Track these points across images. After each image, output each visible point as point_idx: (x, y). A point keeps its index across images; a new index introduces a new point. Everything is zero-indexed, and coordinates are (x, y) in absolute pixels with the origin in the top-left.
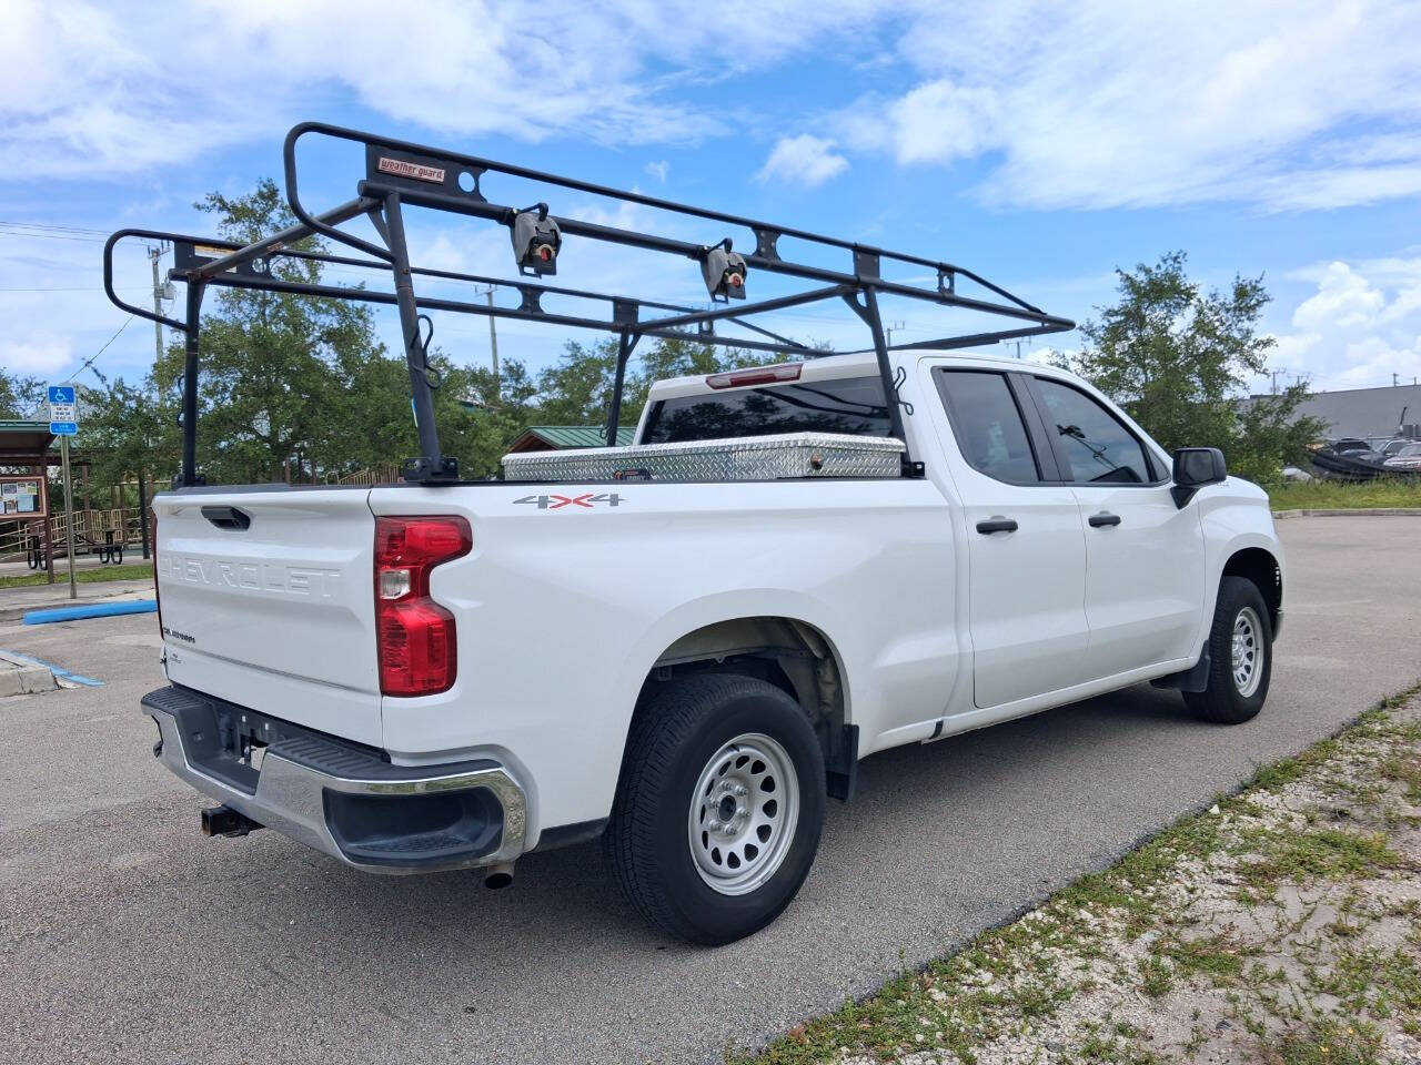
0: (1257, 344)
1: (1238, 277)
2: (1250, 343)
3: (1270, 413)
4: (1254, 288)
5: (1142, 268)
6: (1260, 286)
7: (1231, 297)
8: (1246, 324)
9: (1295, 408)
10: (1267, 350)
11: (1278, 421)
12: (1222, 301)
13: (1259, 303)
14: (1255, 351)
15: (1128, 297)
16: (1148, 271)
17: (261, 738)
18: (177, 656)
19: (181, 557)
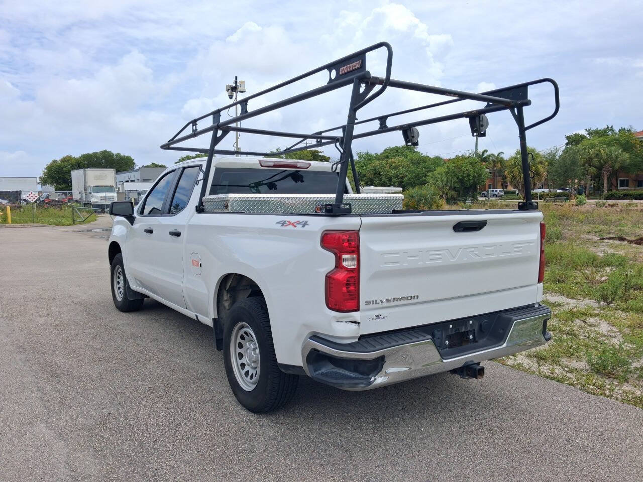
17: (463, 330)
18: (381, 315)
19: (420, 251)
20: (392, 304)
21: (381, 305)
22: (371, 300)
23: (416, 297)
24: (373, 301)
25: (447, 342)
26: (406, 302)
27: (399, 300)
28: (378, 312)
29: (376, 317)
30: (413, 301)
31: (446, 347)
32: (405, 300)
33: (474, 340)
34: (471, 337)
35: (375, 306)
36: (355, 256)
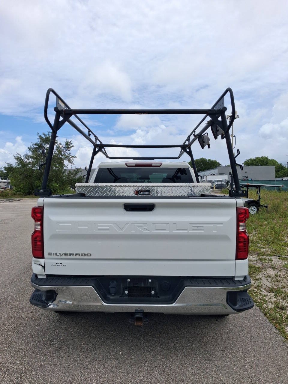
0: (72, 157)
1: (67, 140)
2: (70, 157)
3: (73, 174)
4: (70, 143)
5: (44, 134)
6: (71, 143)
7: (64, 145)
8: (68, 152)
9: (78, 173)
10: (74, 159)
11: (74, 176)
12: (62, 145)
13: (71, 147)
14: (71, 159)
15: (40, 141)
16: (45, 135)
17: (143, 285)
18: (61, 264)
19: (89, 223)
20: (69, 257)
21: (60, 257)
22: (52, 252)
23: (89, 255)
24: (54, 254)
25: (126, 292)
26: (81, 257)
27: (74, 255)
28: (59, 261)
29: (57, 264)
30: (86, 257)
31: (126, 295)
32: (79, 255)
33: (156, 295)
34: (153, 292)
35: (55, 257)
36: (39, 223)
